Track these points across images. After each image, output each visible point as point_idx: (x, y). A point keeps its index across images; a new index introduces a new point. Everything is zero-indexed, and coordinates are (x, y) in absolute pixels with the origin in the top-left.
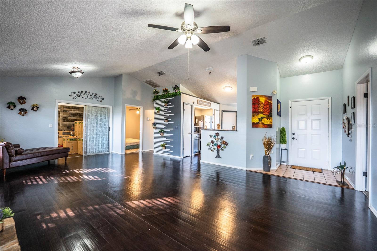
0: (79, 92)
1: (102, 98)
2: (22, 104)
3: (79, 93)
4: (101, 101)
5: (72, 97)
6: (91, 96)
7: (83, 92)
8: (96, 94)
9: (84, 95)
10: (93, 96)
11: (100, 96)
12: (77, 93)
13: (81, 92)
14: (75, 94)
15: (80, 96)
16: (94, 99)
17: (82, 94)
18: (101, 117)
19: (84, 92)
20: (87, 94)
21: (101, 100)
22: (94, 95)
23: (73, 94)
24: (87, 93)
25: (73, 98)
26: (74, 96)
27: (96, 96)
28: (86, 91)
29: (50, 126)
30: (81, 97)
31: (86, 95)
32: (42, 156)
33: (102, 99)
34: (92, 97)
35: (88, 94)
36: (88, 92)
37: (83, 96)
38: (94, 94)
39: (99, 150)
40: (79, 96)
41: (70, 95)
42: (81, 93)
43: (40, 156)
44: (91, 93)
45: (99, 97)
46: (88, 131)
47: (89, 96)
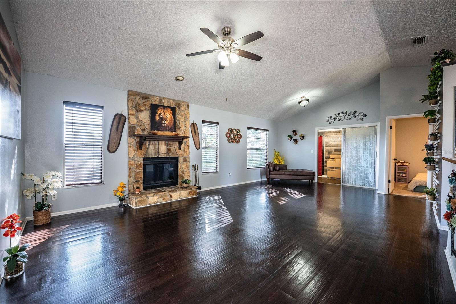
0: (335, 115)
1: (364, 115)
2: (295, 136)
3: (335, 117)
4: (362, 120)
5: (328, 122)
6: (348, 116)
7: (340, 114)
8: (356, 112)
9: (340, 117)
10: (351, 115)
11: (360, 113)
12: (334, 117)
13: (337, 114)
14: (332, 118)
15: (336, 119)
16: (353, 118)
17: (339, 117)
18: (363, 140)
19: (341, 114)
20: (344, 115)
21: (362, 117)
22: (352, 114)
23: (330, 119)
24: (344, 113)
25: (330, 123)
26: (330, 121)
27: (356, 114)
28: (343, 112)
29: (312, 151)
30: (337, 120)
31: (343, 117)
32: (289, 175)
33: (364, 117)
34: (350, 117)
36: (345, 113)
38: (352, 113)
39: (361, 182)
40: (335, 119)
41: (327, 121)
42: (337, 115)
43: (287, 175)
44: (348, 113)
45: (360, 115)
46: (346, 157)
47: (347, 116)
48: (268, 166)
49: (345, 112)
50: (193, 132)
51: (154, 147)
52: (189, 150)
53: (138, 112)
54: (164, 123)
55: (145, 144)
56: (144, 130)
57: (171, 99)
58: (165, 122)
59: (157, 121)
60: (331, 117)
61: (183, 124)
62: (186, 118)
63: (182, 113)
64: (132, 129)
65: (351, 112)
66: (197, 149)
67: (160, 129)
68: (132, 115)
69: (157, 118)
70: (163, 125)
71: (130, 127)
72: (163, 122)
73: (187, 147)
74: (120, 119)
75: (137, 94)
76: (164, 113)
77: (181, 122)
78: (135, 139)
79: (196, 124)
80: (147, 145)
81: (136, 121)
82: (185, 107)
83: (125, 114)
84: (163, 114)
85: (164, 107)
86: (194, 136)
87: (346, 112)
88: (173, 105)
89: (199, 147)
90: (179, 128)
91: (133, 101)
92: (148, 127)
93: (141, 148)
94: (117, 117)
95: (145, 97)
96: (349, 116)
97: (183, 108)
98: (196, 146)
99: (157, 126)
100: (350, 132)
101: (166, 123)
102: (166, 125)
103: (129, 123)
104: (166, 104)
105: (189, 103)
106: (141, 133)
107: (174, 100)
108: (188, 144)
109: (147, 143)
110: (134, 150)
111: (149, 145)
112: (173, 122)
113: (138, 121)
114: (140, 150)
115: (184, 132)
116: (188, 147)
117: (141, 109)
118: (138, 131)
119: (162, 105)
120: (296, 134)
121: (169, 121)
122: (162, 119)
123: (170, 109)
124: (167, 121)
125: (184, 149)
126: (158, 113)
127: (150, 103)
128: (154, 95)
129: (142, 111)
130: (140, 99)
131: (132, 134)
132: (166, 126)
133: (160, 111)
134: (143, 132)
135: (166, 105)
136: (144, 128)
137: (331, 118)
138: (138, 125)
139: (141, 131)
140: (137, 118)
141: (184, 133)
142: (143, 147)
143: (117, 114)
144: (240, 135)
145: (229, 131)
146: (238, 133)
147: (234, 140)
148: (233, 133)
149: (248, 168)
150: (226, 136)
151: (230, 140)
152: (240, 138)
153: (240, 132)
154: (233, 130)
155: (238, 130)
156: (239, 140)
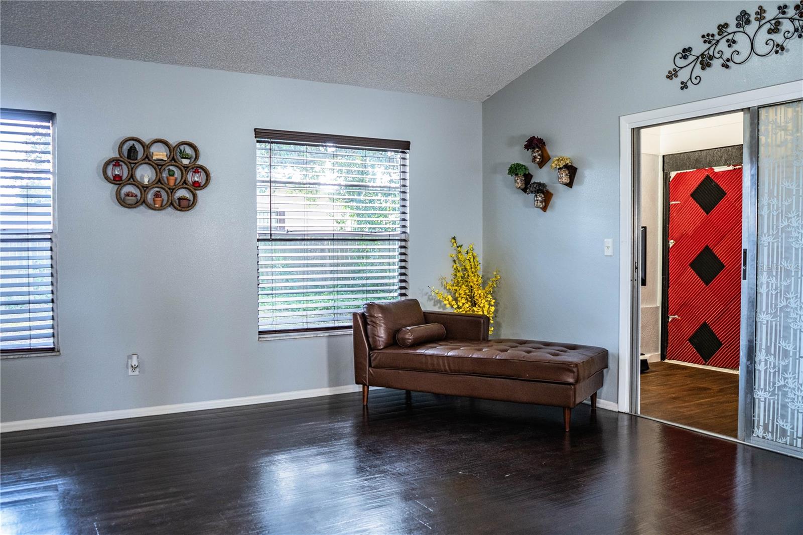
0: (707, 38)
2: (538, 165)
3: (708, 45)
5: (677, 82)
6: (770, 31)
7: (726, 25)
9: (731, 43)
10: (787, 26)
12: (699, 48)
13: (716, 31)
14: (691, 58)
15: (711, 58)
17: (723, 45)
19: (732, 28)
20: (747, 28)
22: (792, 20)
23: (681, 62)
24: (748, 22)
25: (684, 86)
26: (684, 75)
28: (743, 13)
30: (717, 63)
31: (743, 43)
34: (779, 38)
35: (751, 29)
36: (753, 17)
37: (727, 55)
38: (791, 12)
40: (705, 61)
41: (669, 76)
42: (717, 37)
44: (771, 13)
46: (763, 278)
47: (763, 35)
48: (365, 324)
49: (752, 11)
60: (689, 50)
65: (782, 9)
87: (761, 11)
96: (773, 36)
100: (785, 129)
120: (544, 160)
137: (685, 57)
144: (196, 172)
145: (126, 154)
146: (186, 162)
147: (157, 195)
148: (148, 159)
149: (262, 328)
150: (107, 178)
151: (128, 195)
152: (197, 186)
153: (197, 158)
154: (146, 147)
155: (182, 147)
156: (195, 196)
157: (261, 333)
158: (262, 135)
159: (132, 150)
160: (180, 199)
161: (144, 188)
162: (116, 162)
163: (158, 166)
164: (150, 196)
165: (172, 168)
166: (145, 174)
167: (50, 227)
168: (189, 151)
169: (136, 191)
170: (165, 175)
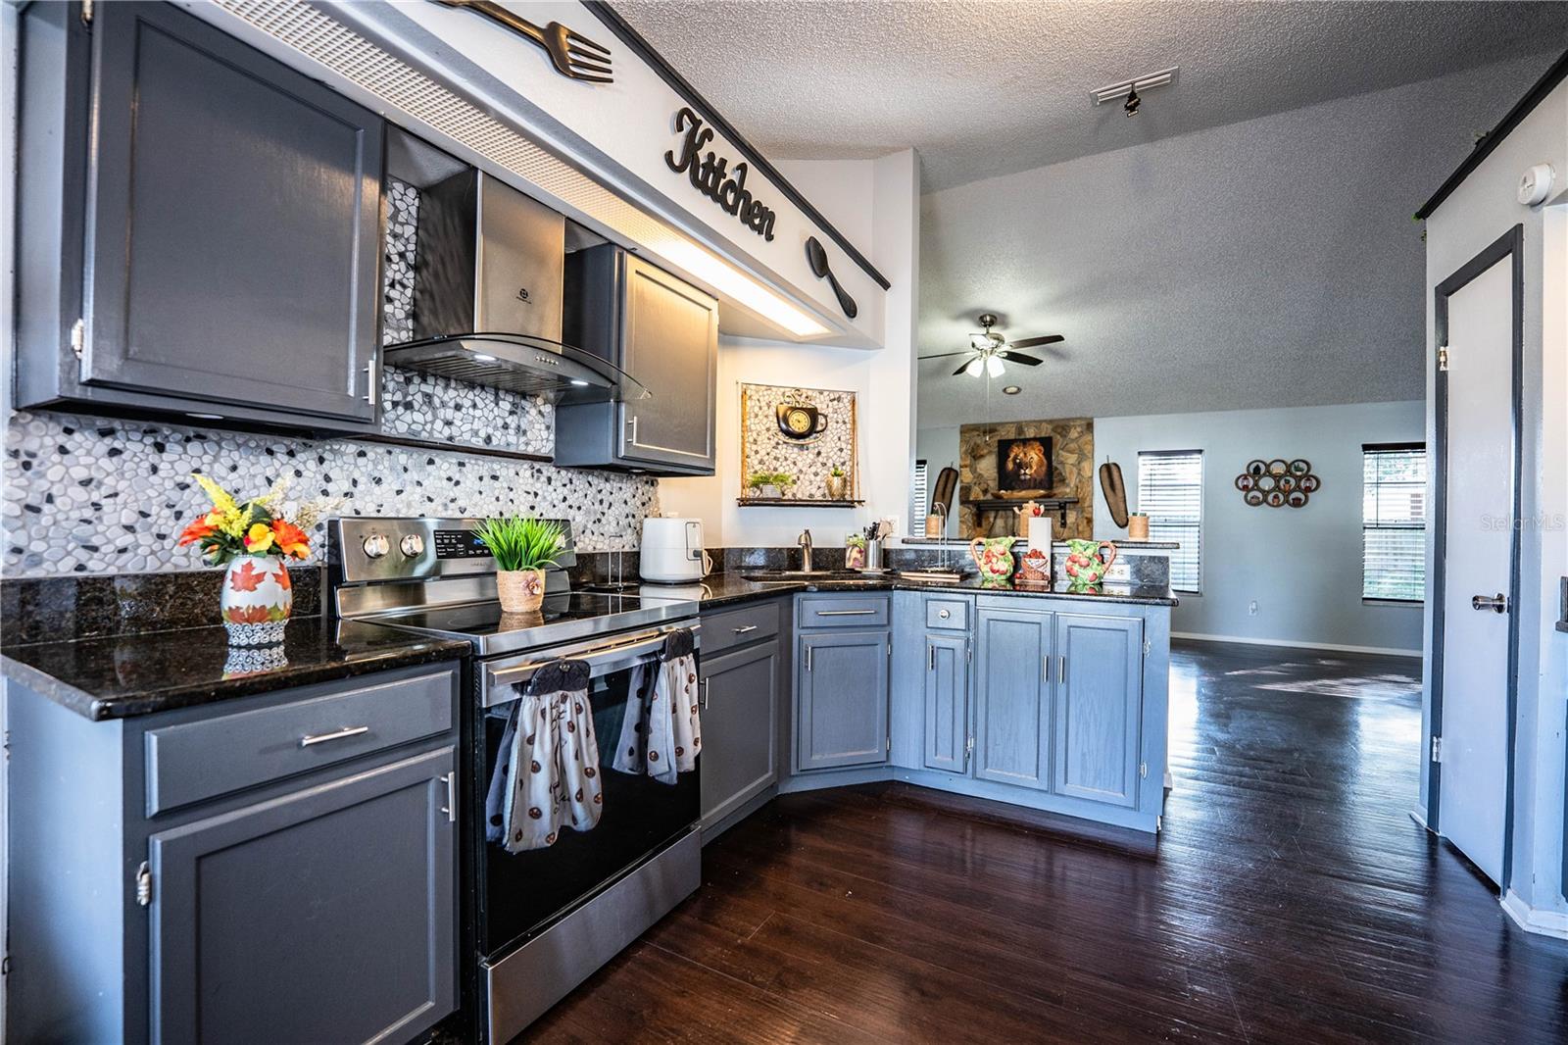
50: (1107, 486)
51: (1006, 522)
52: (1092, 529)
53: (975, 460)
54: (1025, 474)
55: (988, 517)
56: (985, 492)
57: (1041, 422)
58: (1027, 471)
59: (1009, 472)
61: (1075, 470)
62: (1084, 455)
63: (1072, 446)
64: (966, 490)
66: (1119, 525)
67: (1017, 487)
68: (966, 466)
69: (1010, 466)
70: (1023, 477)
71: (961, 488)
72: (1023, 471)
73: (1085, 521)
74: (948, 476)
75: (975, 428)
76: (1025, 454)
77: (1068, 468)
78: (969, 508)
79: (1115, 464)
80: (992, 520)
81: (972, 476)
82: (1079, 429)
83: (956, 467)
84: (1022, 455)
85: (1025, 442)
86: (1107, 494)
88: (1046, 431)
89: (1125, 521)
90: (1063, 481)
91: (967, 442)
92: (993, 485)
93: (980, 525)
94: (944, 473)
95: (991, 429)
97: (1074, 434)
98: (1117, 519)
99: (1008, 481)
101: (1028, 473)
102: (1028, 477)
103: (962, 482)
104: (1030, 433)
105: (1092, 419)
106: (982, 498)
107: (1050, 422)
108: (1089, 516)
109: (992, 515)
110: (969, 528)
111: (995, 518)
112: (1044, 469)
113: (976, 475)
114: (978, 529)
115: (1077, 487)
116: (1090, 521)
117: (982, 453)
118: (976, 494)
119: (1022, 437)
121: (1035, 468)
122: (1020, 466)
123: (1038, 444)
124: (1031, 467)
125: (1078, 525)
126: (1012, 455)
127: (998, 438)
128: (1006, 421)
129: (982, 456)
130: (979, 435)
131: (964, 502)
132: (1030, 479)
133: (1016, 451)
134: (984, 495)
135: (1032, 436)
136: (986, 486)
138: (975, 484)
139: (981, 493)
140: (974, 471)
141: (1075, 489)
142: (984, 523)
143: (945, 469)
144: (1308, 479)
145: (1252, 471)
146: (1299, 473)
147: (1276, 497)
148: (1268, 473)
149: (1365, 596)
150: (1238, 487)
151: (1253, 498)
152: (1308, 490)
153: (1309, 470)
154: (1268, 466)
155: (1296, 464)
156: (1306, 497)
157: (1364, 599)
158: (1367, 448)
159: (1257, 469)
160: (1293, 499)
161: (1265, 493)
162: (1245, 477)
163: (1277, 478)
164: (1270, 498)
165: (1287, 478)
166: (1267, 483)
167: (1198, 519)
168: (1302, 465)
169: (1260, 495)
170: (1282, 482)
